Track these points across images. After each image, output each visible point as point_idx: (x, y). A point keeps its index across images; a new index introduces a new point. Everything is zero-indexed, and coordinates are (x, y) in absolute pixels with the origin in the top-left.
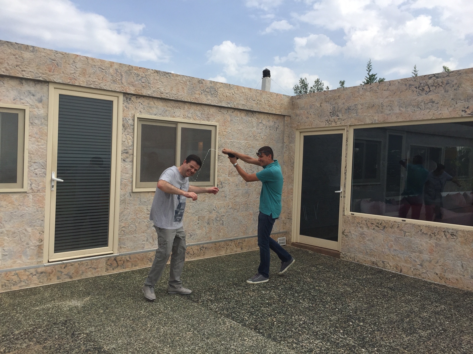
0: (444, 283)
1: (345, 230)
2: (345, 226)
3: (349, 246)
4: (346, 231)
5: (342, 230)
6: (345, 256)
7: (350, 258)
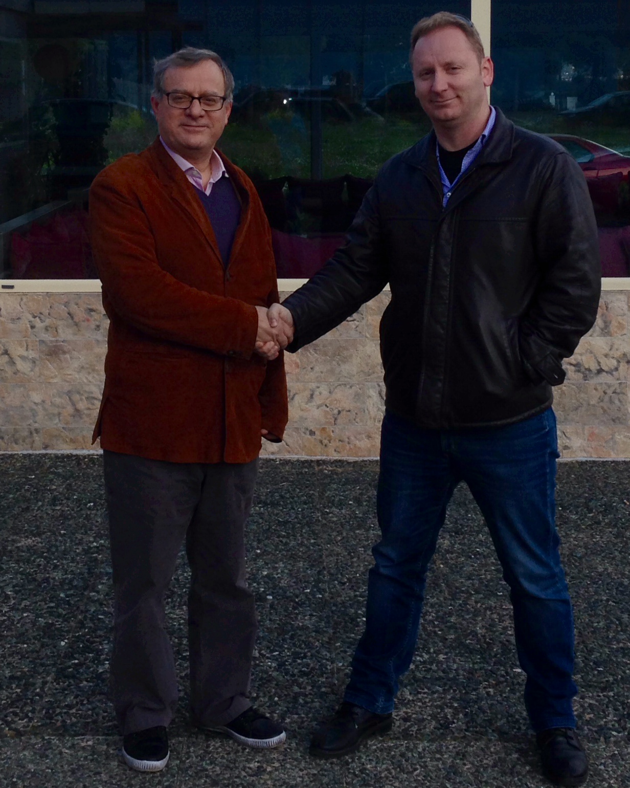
0: (335, 454)
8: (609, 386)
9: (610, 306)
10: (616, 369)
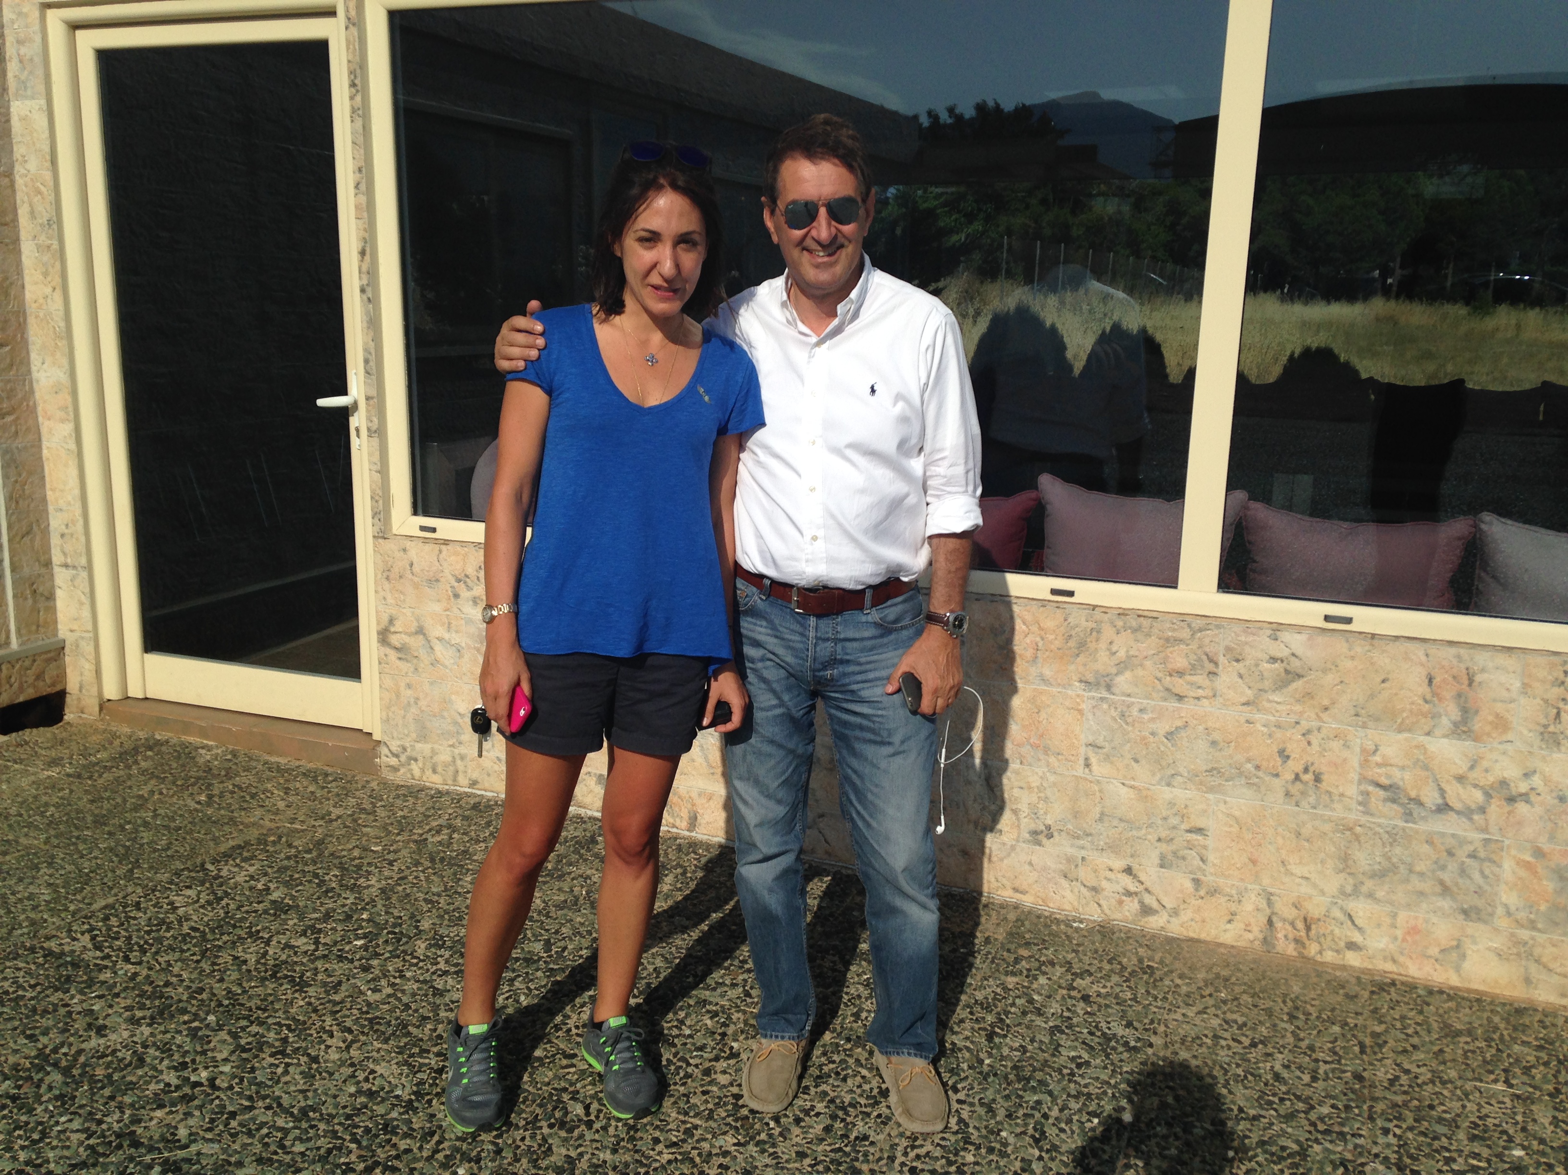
1: (391, 621)
2: (390, 600)
3: (423, 703)
4: (398, 626)
5: (378, 623)
6: (403, 758)
7: (429, 772)
8: (1463, 842)
9: (1478, 678)
10: (1482, 810)
